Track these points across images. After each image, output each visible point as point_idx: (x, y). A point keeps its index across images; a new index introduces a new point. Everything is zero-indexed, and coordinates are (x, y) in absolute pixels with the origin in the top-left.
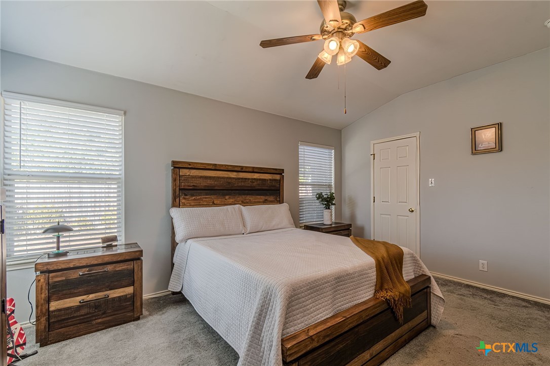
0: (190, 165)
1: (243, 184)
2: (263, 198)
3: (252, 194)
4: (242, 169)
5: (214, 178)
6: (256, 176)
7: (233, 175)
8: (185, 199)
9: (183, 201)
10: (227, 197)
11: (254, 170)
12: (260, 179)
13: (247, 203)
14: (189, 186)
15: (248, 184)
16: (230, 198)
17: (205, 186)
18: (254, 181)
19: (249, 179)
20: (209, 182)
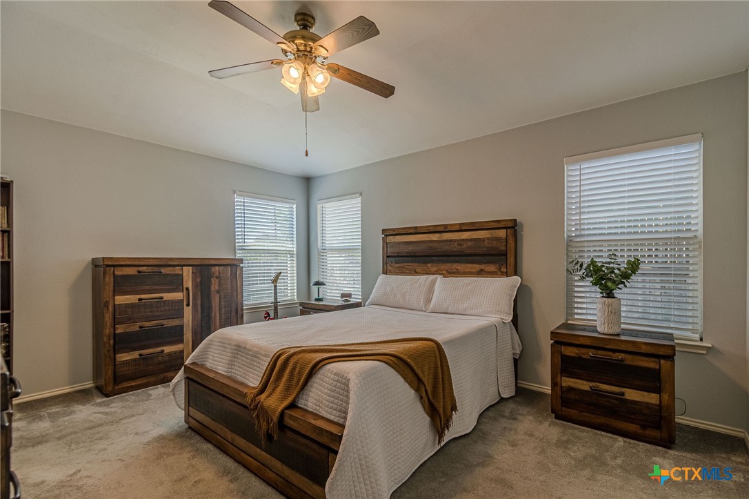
0: (394, 231)
1: (447, 247)
2: (477, 267)
3: (460, 262)
4: (446, 229)
5: (415, 242)
6: (465, 235)
7: (435, 237)
8: (391, 266)
9: (390, 268)
10: (429, 265)
11: (461, 228)
12: (471, 240)
13: (454, 273)
14: (394, 253)
15: (455, 247)
16: (432, 266)
17: (407, 253)
18: (462, 243)
19: (455, 241)
20: (410, 248)
